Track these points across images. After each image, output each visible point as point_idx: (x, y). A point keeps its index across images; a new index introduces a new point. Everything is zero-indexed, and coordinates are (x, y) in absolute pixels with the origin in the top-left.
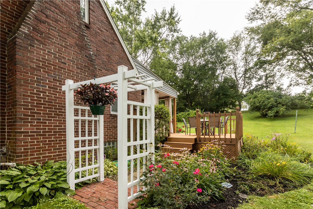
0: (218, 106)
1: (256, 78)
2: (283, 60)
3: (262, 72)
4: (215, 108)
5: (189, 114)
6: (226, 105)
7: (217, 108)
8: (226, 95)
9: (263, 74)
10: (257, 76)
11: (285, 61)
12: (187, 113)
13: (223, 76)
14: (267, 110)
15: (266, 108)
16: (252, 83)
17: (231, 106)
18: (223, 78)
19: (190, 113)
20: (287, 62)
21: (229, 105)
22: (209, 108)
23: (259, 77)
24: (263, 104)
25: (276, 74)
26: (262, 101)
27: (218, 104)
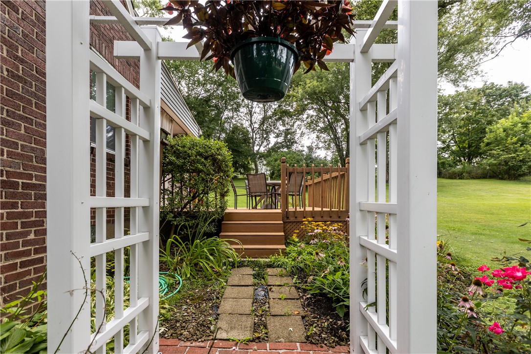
1: (274, 133)
2: (303, 115)
3: (281, 125)
9: (282, 128)
10: (275, 130)
11: (305, 116)
16: (269, 139)
17: (242, 170)
18: (232, 126)
20: (307, 118)
25: (296, 131)
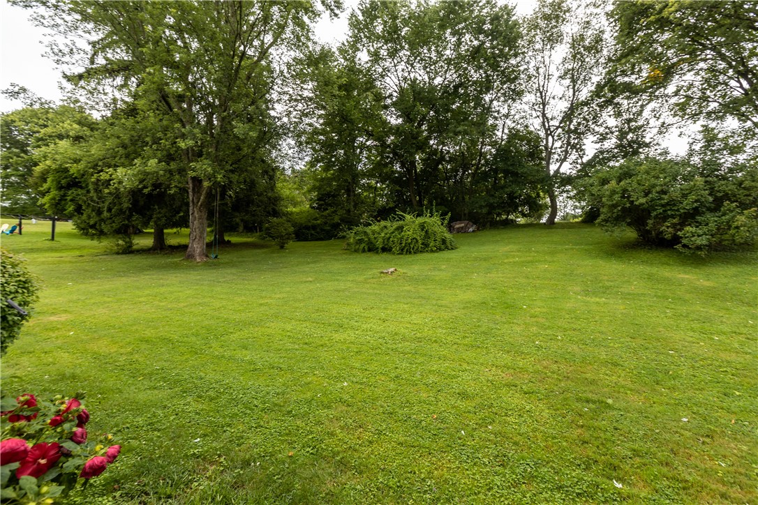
0: (491, 207)
1: (594, 133)
2: (666, 87)
3: (610, 116)
4: (484, 211)
5: (400, 228)
6: (512, 204)
7: (489, 213)
8: (515, 174)
9: (612, 122)
10: (597, 129)
12: (396, 225)
13: (506, 126)
14: (679, 224)
15: (673, 217)
16: (584, 147)
17: (526, 209)
18: (506, 131)
19: (406, 225)
20: (677, 92)
21: (521, 205)
22: (466, 212)
23: (601, 130)
24: (664, 199)
25: (648, 124)
26: (658, 189)
27: (492, 201)
